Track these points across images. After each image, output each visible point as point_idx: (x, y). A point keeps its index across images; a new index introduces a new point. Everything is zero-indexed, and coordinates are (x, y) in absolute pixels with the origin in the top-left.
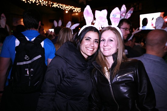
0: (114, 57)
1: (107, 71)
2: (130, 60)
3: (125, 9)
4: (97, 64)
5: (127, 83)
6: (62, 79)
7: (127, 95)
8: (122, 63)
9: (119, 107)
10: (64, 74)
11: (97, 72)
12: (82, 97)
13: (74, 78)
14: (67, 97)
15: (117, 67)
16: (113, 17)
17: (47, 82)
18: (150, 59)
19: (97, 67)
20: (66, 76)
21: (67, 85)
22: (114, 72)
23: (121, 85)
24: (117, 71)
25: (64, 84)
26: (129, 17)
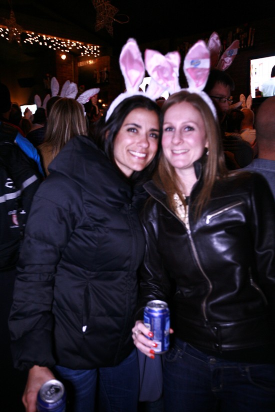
0: (197, 168)
1: (180, 203)
2: (233, 175)
3: (217, 45)
4: (155, 188)
5: (229, 229)
6: (71, 231)
7: (228, 258)
8: (216, 182)
9: (211, 287)
10: (76, 218)
11: (157, 207)
12: (122, 272)
13: (100, 226)
14: (85, 273)
15: (205, 193)
16: (193, 66)
17: (33, 240)
18: (267, 172)
19: (154, 195)
20: (79, 224)
21: (85, 245)
22: (198, 204)
23: (215, 235)
24: (204, 203)
25: (76, 242)
26: (229, 65)
